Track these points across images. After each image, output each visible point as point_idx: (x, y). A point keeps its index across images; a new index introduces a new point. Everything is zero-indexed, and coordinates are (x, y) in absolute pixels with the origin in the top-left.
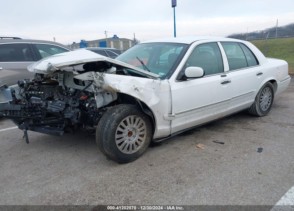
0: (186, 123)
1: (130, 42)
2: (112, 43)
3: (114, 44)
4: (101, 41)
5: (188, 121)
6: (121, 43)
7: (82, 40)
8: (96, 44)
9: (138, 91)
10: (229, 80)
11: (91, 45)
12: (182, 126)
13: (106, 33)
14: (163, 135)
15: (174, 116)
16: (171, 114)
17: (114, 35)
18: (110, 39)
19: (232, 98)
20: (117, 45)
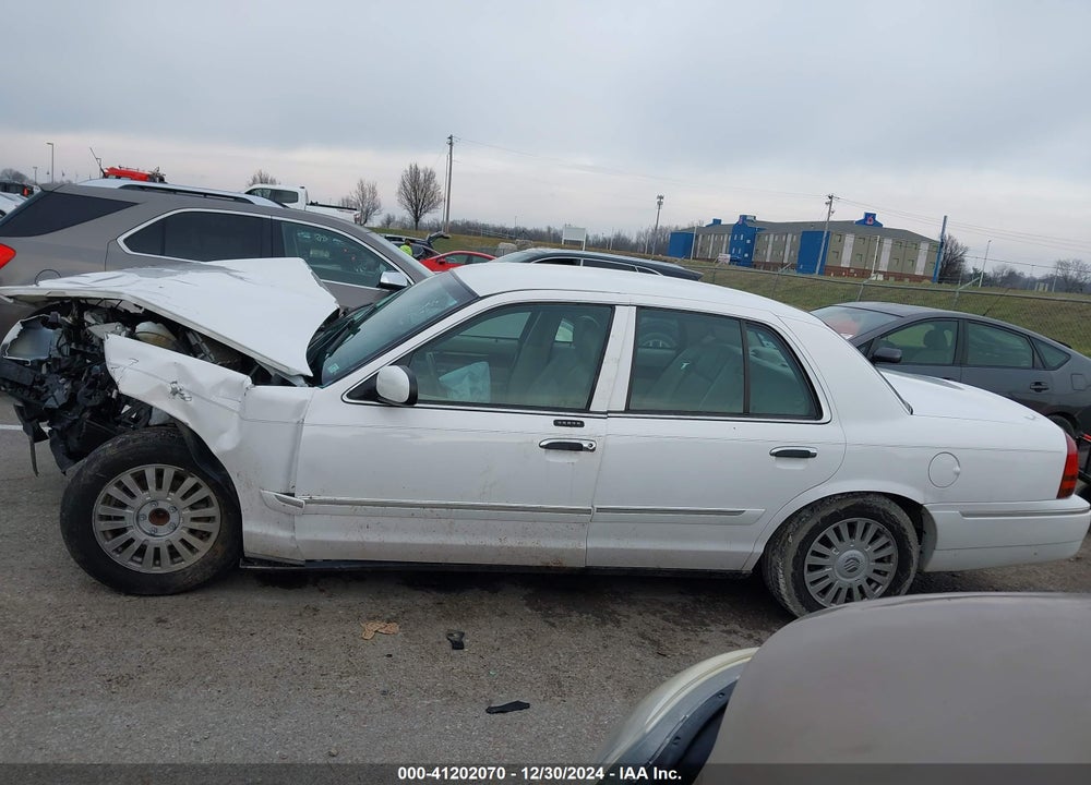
0: (360, 539)
1: (924, 247)
2: (849, 240)
3: (855, 246)
4: (812, 229)
5: (372, 537)
6: (888, 243)
7: (744, 218)
8: (790, 236)
9: (184, 398)
10: (582, 442)
11: (772, 237)
12: (344, 544)
13: (830, 203)
14: (269, 553)
15: (299, 505)
16: (293, 495)
17: (867, 215)
18: (846, 227)
19: (599, 510)
20: (864, 251)
